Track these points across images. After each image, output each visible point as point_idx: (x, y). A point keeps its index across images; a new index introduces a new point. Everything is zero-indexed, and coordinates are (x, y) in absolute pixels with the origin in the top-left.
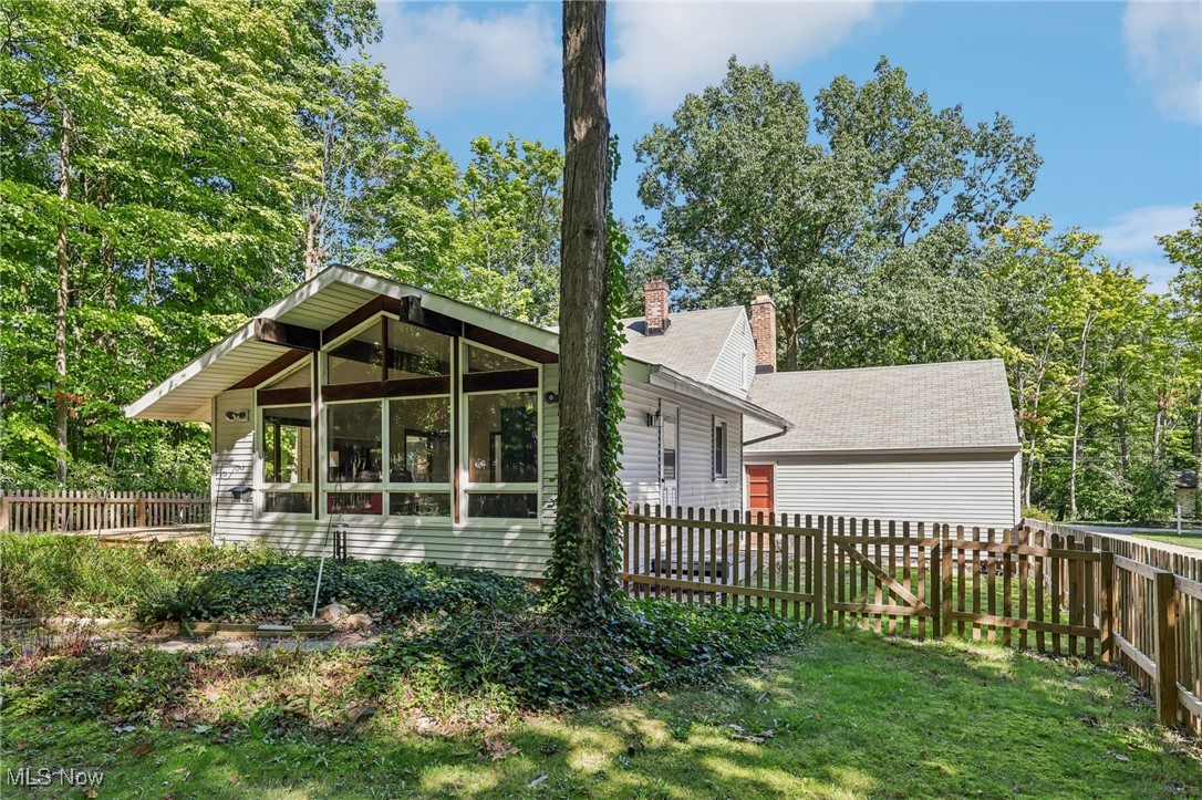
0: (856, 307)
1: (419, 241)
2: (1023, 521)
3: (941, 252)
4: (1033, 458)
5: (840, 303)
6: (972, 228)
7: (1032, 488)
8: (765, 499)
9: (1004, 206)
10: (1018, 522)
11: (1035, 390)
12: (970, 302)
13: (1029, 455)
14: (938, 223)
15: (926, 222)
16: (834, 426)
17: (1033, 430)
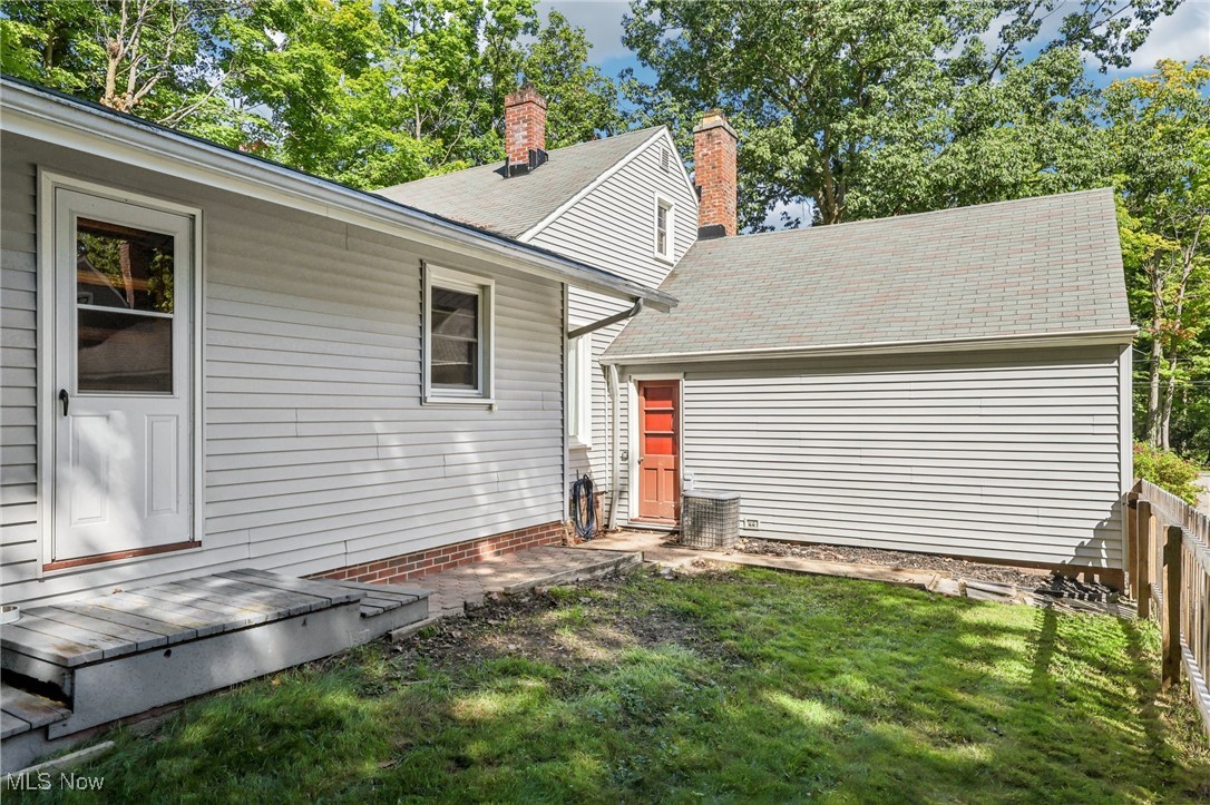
0: (905, 166)
1: (269, 82)
2: (1138, 488)
3: (1040, 89)
4: (1173, 381)
5: (884, 162)
6: (1088, 58)
7: (1172, 421)
8: (670, 440)
9: (1136, 23)
10: (1127, 488)
11: (1179, 291)
12: (1080, 157)
13: (1169, 380)
14: (1039, 55)
15: (1020, 57)
16: (789, 310)
17: (1174, 346)
